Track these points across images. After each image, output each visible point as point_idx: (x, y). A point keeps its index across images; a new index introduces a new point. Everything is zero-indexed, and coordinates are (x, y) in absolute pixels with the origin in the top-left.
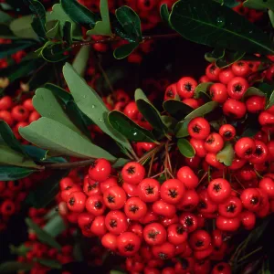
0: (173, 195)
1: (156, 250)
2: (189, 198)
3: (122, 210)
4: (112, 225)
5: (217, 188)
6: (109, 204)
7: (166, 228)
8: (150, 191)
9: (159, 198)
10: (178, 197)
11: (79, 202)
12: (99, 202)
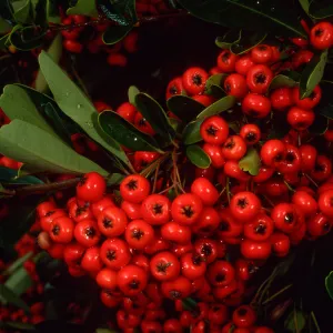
0: (188, 213)
1: (167, 287)
2: (208, 218)
3: (121, 237)
4: (111, 257)
5: (242, 203)
6: (105, 230)
7: (179, 259)
8: (158, 210)
9: (170, 219)
10: (194, 216)
11: (66, 230)
12: (92, 229)
